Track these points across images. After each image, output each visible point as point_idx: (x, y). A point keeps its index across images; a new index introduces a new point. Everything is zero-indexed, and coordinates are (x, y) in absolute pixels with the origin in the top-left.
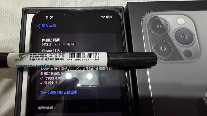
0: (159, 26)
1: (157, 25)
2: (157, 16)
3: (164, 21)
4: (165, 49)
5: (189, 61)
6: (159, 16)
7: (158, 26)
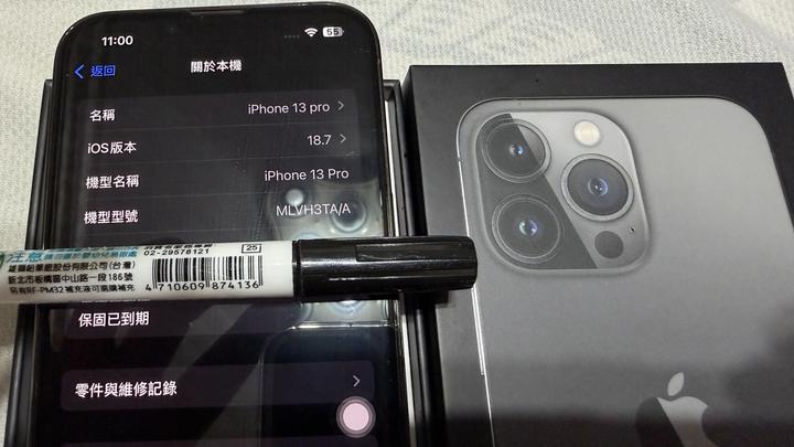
0: (516, 151)
1: (509, 144)
2: (509, 116)
3: (529, 132)
4: (534, 230)
5: (616, 271)
6: (514, 116)
7: (512, 150)
